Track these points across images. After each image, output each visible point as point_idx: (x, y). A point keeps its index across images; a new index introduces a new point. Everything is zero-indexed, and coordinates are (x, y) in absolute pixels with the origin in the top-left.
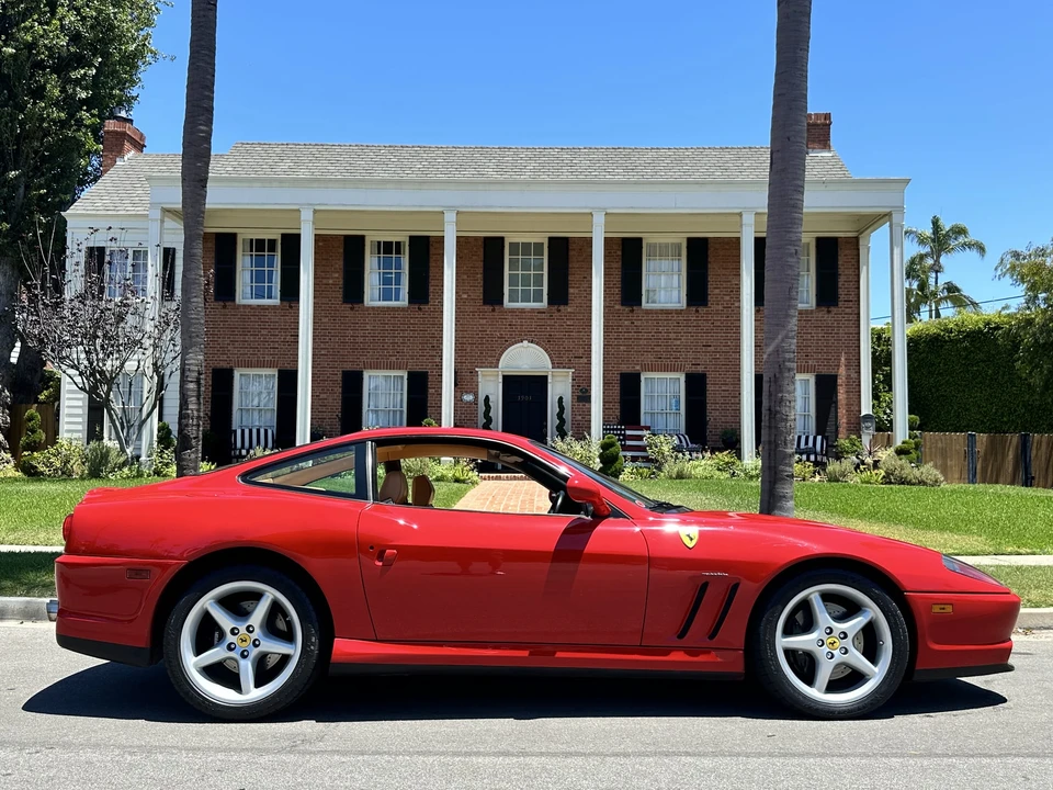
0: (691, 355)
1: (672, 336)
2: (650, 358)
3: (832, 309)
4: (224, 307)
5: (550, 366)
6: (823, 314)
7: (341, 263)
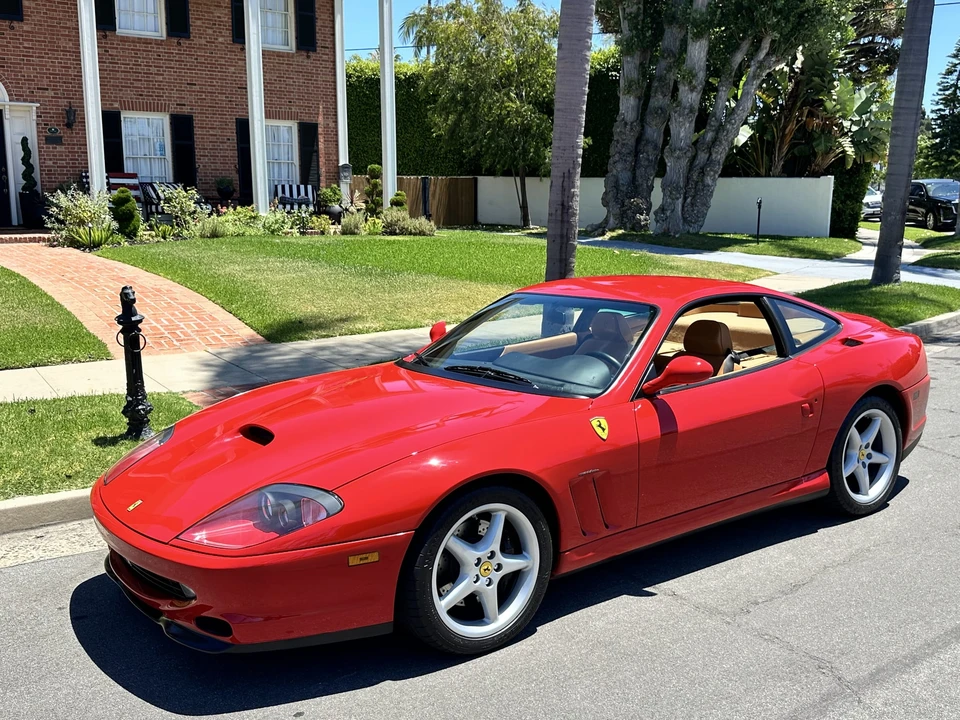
0: (175, 94)
1: (153, 70)
2: (129, 95)
3: (311, 54)
5: (7, 98)
6: (301, 59)
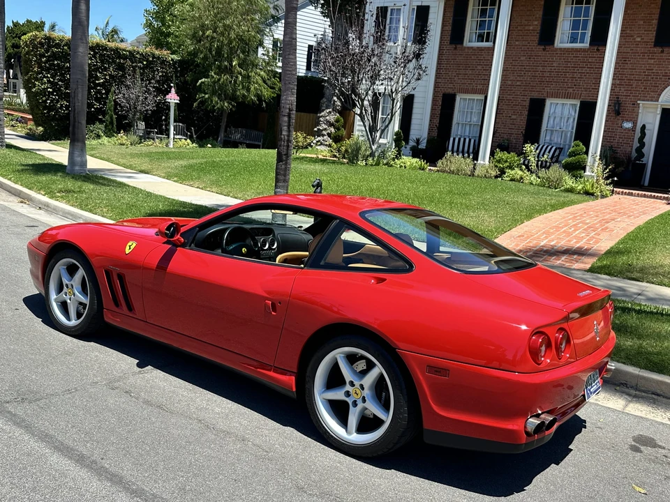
4: (456, 48)
7: (541, 13)
